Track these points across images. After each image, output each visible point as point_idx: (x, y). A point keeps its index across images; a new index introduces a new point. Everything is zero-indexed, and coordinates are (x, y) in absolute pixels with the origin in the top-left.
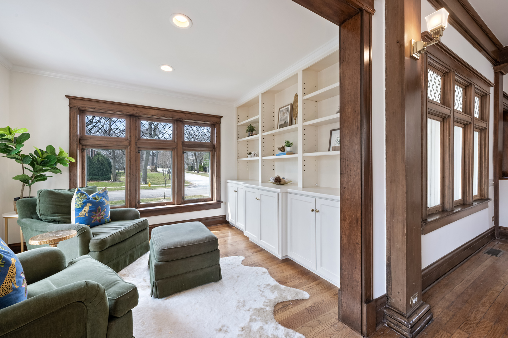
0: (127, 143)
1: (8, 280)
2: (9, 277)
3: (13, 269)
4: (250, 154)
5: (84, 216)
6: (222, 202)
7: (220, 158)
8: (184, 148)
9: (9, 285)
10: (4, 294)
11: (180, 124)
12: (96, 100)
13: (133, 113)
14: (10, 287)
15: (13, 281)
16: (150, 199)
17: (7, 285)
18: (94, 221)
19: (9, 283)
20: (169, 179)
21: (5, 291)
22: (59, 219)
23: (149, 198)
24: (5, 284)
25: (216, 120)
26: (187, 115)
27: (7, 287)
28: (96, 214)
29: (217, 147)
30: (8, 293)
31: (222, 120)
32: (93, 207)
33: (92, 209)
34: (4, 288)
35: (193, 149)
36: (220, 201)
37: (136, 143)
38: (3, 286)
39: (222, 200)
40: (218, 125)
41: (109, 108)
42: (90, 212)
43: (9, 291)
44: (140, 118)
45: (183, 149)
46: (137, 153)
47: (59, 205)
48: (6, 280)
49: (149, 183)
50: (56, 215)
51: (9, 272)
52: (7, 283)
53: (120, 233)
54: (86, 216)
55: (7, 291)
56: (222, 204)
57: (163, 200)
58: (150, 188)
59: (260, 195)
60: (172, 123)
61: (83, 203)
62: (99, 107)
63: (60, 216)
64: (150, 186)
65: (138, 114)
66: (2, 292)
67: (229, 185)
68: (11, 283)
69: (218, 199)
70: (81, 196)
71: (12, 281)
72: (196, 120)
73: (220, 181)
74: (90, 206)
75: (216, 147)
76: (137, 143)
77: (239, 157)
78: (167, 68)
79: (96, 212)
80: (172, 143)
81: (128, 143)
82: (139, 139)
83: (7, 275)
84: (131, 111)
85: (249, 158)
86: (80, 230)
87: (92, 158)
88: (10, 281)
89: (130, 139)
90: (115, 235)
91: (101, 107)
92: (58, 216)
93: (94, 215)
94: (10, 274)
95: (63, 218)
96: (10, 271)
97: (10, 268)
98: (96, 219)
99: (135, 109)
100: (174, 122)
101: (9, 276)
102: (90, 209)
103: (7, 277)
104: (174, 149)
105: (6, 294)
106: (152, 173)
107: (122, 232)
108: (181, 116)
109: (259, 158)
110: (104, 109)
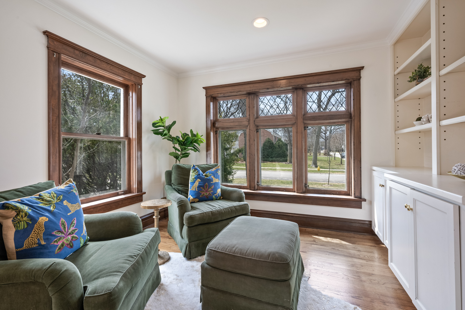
0: (246, 122)
1: (34, 235)
2: (35, 233)
3: (39, 227)
4: (419, 119)
5: (194, 190)
6: (365, 200)
7: (360, 131)
8: (306, 122)
9: (34, 240)
10: (29, 246)
11: (300, 92)
12: (221, 85)
13: (250, 91)
14: (34, 241)
15: (39, 237)
16: (315, 183)
17: (32, 239)
18: (202, 196)
19: (34, 238)
20: (340, 163)
21: (30, 244)
22: (182, 190)
23: (315, 181)
24: (31, 238)
25: (354, 75)
26: (307, 79)
27: (32, 241)
28: (204, 190)
29: (354, 116)
30: (32, 246)
31: (363, 73)
32: (202, 182)
33: (200, 185)
34: (30, 242)
35: (317, 122)
36: (360, 198)
37: (254, 121)
38: (28, 239)
39: (365, 195)
40: (355, 82)
41: (231, 91)
42: (199, 187)
43: (33, 245)
44: (258, 94)
45: (305, 124)
46: (256, 132)
47: (183, 178)
48: (32, 235)
49: (318, 167)
50: (180, 185)
51: (34, 228)
52: (33, 238)
53: (212, 213)
54: (196, 190)
55: (32, 245)
56: (363, 203)
57: (327, 185)
58: (319, 172)
59: (415, 201)
60: (292, 94)
61: (195, 178)
62: (223, 92)
63: (182, 187)
64: (319, 170)
65: (254, 91)
66: (28, 244)
67: (374, 173)
68: (37, 238)
69: (358, 194)
70: (194, 171)
71: (37, 237)
72: (321, 83)
73: (361, 168)
74: (199, 182)
75: (352, 116)
76: (256, 122)
77: (397, 128)
78: (260, 23)
79: (204, 188)
80: (290, 117)
81: (248, 122)
82: (257, 117)
83: (33, 231)
84: (248, 88)
85: (418, 127)
86: (179, 202)
87: (275, 144)
88: (36, 237)
89: (249, 118)
90: (206, 214)
91: (225, 91)
92: (181, 187)
93: (202, 190)
94: (35, 230)
95: (185, 189)
96: (36, 228)
97: (35, 225)
98: (203, 195)
99: (251, 85)
100: (294, 92)
101: (34, 231)
102: (199, 185)
103: (33, 232)
104: (294, 124)
105: (30, 246)
106: (324, 156)
107: (214, 212)
108: (300, 82)
109: (433, 125)
110: (227, 93)
